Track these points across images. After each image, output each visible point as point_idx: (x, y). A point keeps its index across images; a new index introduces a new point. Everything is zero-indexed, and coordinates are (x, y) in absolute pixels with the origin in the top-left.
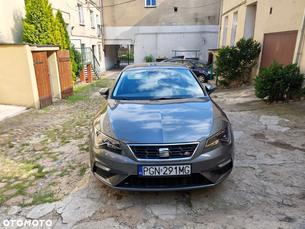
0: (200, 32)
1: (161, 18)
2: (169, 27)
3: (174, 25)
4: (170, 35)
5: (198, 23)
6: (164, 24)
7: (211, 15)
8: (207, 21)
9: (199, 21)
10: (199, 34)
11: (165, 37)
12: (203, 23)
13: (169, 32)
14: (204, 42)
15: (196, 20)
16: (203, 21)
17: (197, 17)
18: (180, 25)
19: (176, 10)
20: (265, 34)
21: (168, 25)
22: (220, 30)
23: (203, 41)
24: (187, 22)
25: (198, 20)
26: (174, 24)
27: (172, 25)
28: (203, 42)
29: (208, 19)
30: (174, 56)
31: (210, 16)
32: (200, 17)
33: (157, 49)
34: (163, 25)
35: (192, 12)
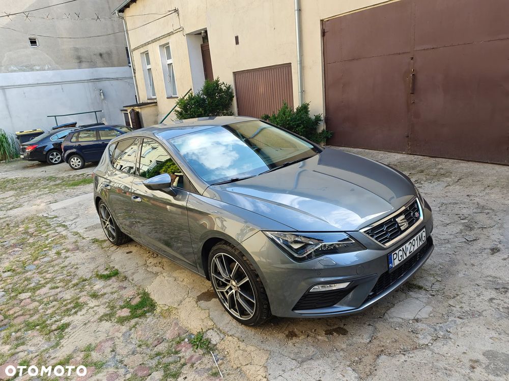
0: (90, 80)
1: (5, 59)
2: (27, 73)
3: (37, 70)
4: (33, 89)
5: (84, 64)
6: (15, 69)
7: (103, 51)
8: (98, 60)
9: (85, 62)
10: (90, 84)
11: (24, 93)
12: (92, 64)
13: (31, 83)
14: (104, 95)
15: (80, 60)
16: (92, 61)
17: (79, 54)
18: (49, 69)
19: (33, 42)
20: (234, 73)
21: (24, 71)
22: (135, 73)
23: (102, 94)
24: (61, 63)
25: (83, 60)
26: (38, 68)
27: (32, 70)
28: (102, 96)
29: (100, 57)
30: (55, 126)
31: (101, 52)
32: (83, 54)
33: (11, 117)
34: (15, 71)
35: (67, 46)
